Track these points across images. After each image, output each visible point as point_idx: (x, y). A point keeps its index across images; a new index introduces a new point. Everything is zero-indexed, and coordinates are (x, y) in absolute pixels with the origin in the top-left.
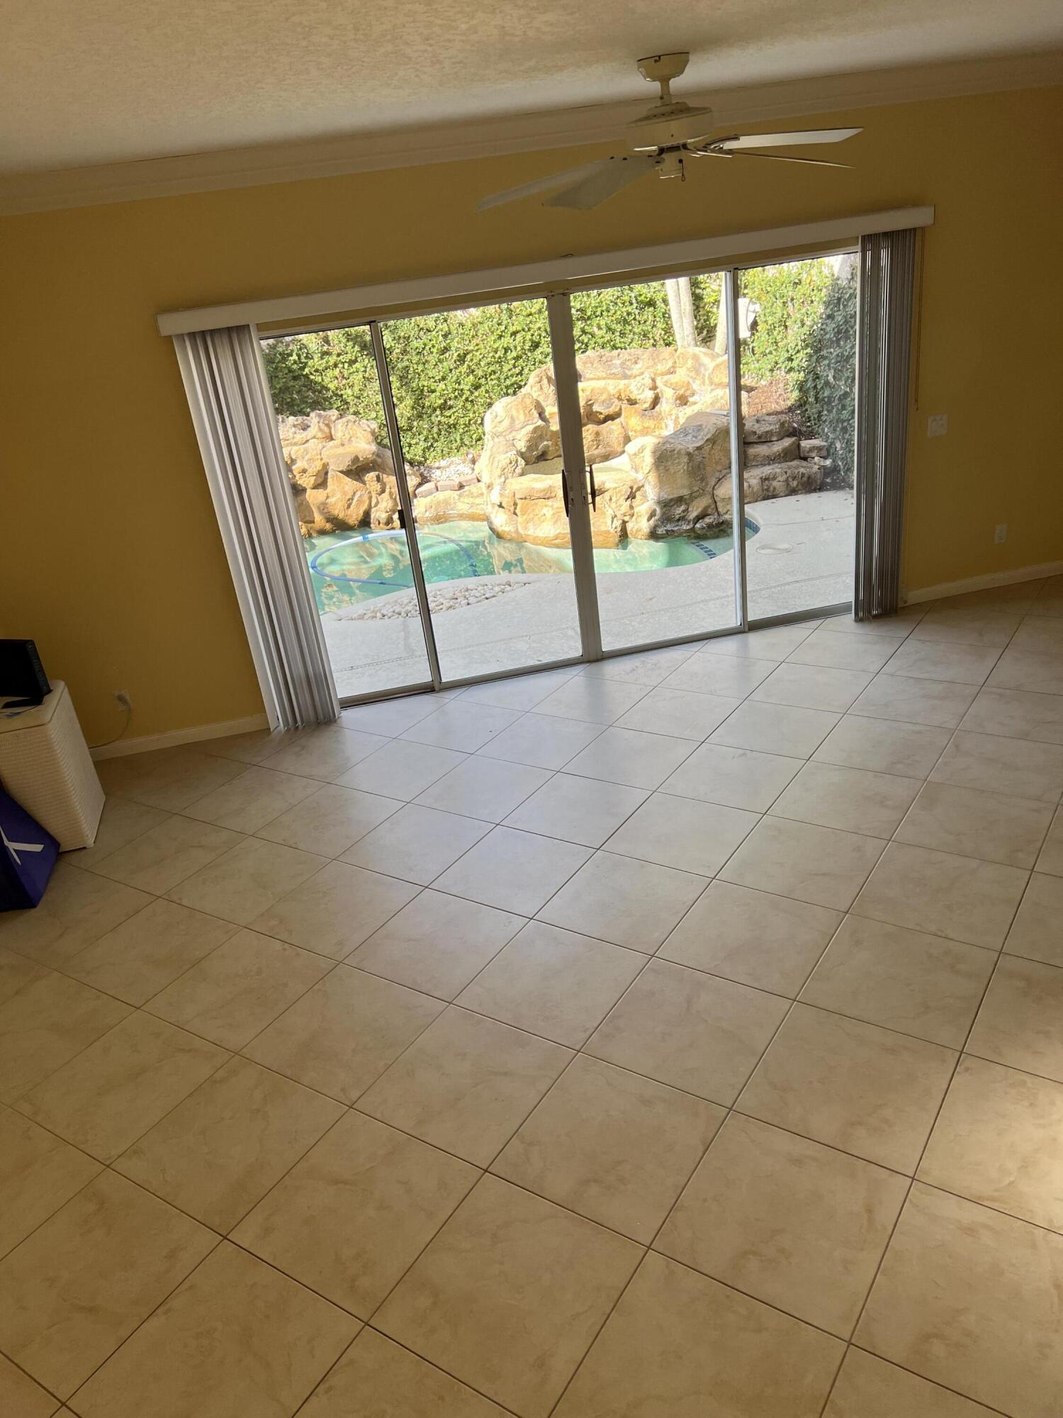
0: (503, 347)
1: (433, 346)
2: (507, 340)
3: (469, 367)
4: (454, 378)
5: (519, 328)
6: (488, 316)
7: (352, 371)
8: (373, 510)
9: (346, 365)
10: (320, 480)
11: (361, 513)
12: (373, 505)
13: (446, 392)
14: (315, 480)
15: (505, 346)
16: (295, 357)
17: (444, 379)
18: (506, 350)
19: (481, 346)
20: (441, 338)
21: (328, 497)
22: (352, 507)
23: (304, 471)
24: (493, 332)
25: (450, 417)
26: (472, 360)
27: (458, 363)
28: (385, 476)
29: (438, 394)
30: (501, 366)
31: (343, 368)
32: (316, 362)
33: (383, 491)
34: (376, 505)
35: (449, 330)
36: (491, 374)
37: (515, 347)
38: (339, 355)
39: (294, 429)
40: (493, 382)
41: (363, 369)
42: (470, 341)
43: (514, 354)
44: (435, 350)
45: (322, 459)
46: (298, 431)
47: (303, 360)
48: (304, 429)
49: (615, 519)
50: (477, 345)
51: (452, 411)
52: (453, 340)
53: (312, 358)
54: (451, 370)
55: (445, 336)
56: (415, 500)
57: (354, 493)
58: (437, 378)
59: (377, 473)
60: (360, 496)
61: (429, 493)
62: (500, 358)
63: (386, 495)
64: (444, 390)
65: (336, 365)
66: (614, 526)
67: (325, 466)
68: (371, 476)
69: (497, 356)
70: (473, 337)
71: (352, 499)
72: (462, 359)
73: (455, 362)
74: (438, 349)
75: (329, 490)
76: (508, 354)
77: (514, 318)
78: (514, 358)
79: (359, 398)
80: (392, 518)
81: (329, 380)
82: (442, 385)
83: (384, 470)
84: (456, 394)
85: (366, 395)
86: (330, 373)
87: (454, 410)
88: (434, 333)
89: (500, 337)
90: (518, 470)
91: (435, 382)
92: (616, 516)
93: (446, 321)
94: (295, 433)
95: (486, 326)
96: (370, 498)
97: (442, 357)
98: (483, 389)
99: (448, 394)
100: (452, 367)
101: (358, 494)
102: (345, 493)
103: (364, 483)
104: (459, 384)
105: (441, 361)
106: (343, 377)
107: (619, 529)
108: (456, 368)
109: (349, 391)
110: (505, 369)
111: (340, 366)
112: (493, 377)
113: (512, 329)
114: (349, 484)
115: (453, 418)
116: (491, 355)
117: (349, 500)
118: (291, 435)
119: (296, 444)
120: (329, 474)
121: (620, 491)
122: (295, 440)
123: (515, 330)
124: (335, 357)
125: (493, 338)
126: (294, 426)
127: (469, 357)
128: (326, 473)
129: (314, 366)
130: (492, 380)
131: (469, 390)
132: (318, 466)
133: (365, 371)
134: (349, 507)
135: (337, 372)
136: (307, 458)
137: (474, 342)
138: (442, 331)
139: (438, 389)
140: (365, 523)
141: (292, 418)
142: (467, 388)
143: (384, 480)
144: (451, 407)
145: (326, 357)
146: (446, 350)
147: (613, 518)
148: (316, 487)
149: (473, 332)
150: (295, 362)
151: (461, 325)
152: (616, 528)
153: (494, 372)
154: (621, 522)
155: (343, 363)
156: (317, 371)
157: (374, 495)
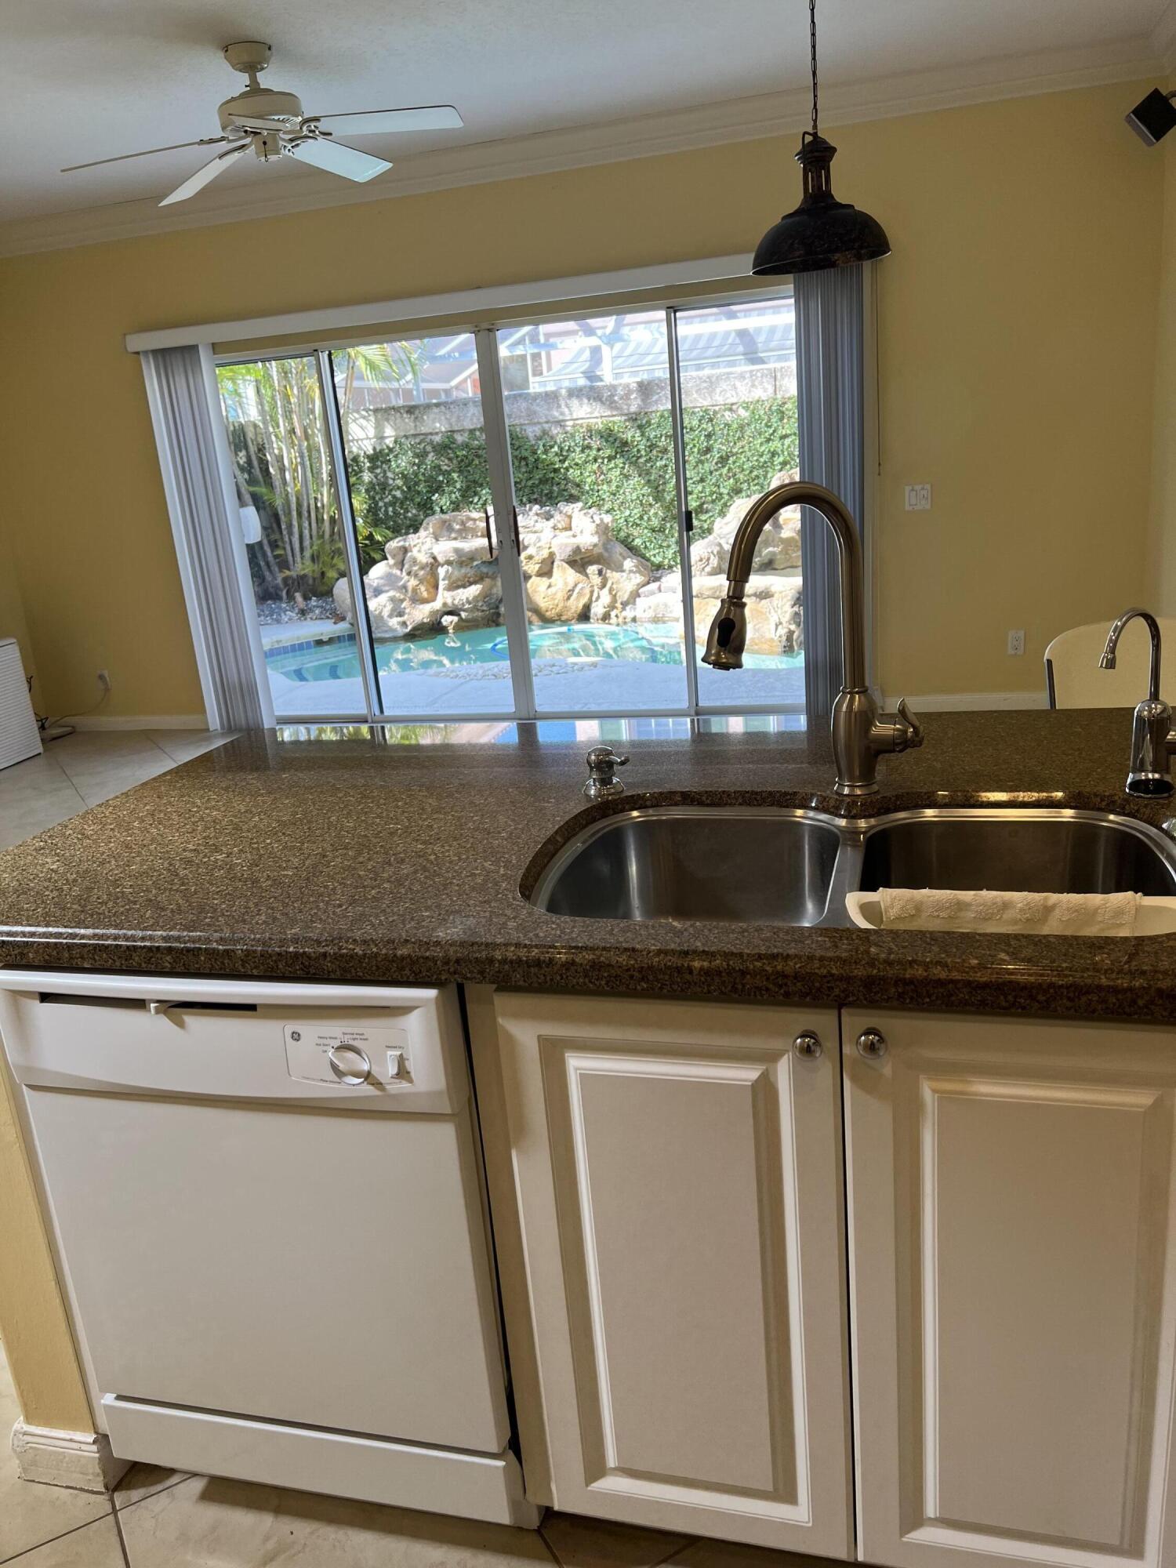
0: (769, 451)
1: (694, 446)
2: (775, 445)
3: (730, 469)
4: (713, 481)
5: (788, 432)
6: (757, 417)
7: (610, 466)
8: (594, 605)
9: (606, 460)
10: (545, 569)
11: (581, 606)
12: (594, 599)
13: (703, 495)
14: (540, 568)
15: (772, 450)
16: (556, 449)
17: (702, 480)
18: (774, 454)
19: (746, 449)
20: (702, 438)
21: (550, 586)
22: (572, 598)
23: (530, 557)
24: (760, 434)
25: (705, 521)
26: (734, 463)
27: (720, 465)
28: (608, 571)
29: (695, 496)
30: (767, 472)
31: (603, 463)
32: (578, 457)
33: (603, 586)
34: (597, 600)
35: (714, 430)
36: (753, 480)
37: (783, 451)
38: (599, 450)
39: (536, 517)
40: (754, 488)
41: (621, 465)
42: (735, 443)
43: (781, 459)
44: (696, 450)
45: (550, 548)
46: (540, 520)
47: (565, 453)
48: (548, 519)
49: (780, 627)
50: (743, 447)
51: (708, 515)
52: (716, 440)
53: (574, 451)
54: (711, 473)
55: (709, 436)
56: (637, 599)
57: (576, 585)
58: (695, 479)
59: (600, 567)
60: (582, 589)
61: (652, 593)
62: (765, 462)
63: (606, 590)
64: (701, 492)
65: (595, 460)
66: (778, 635)
67: (552, 555)
68: (592, 569)
69: (762, 460)
70: (739, 438)
71: (573, 590)
72: (723, 460)
73: (716, 464)
74: (699, 450)
75: (553, 580)
76: (775, 459)
77: (785, 421)
78: (780, 463)
79: (614, 495)
80: (610, 615)
81: (588, 474)
82: (700, 488)
83: (609, 564)
84: (714, 497)
85: (621, 492)
86: (589, 467)
87: (711, 514)
88: (697, 432)
89: (768, 440)
90: (708, 569)
91: (694, 483)
92: (781, 623)
93: (711, 420)
94: (537, 521)
95: (753, 426)
96: (592, 592)
97: (703, 458)
98: (744, 494)
99: (705, 497)
100: (712, 469)
101: (580, 586)
102: (566, 584)
103: (587, 575)
104: (719, 487)
105: (702, 462)
106: (602, 473)
107: (784, 638)
108: (716, 470)
109: (605, 487)
110: (769, 475)
111: (600, 461)
112: (756, 481)
113: (781, 432)
114: (572, 576)
115: (708, 522)
116: (755, 458)
117: (569, 591)
118: (532, 523)
119: (535, 532)
120: (555, 564)
121: (786, 596)
122: (534, 529)
123: (784, 433)
124: (595, 452)
125: (759, 441)
126: (537, 514)
127: (731, 460)
128: (553, 563)
129: (574, 460)
130: (755, 485)
131: (728, 494)
132: (545, 553)
133: (623, 468)
134: (569, 598)
135: (595, 467)
136: (538, 545)
137: (739, 444)
138: (705, 430)
139: (696, 491)
140: (584, 616)
141: (536, 507)
142: (726, 491)
143: (608, 575)
144: (707, 512)
145: (587, 451)
146: (708, 450)
147: (777, 626)
148: (540, 574)
149: (738, 434)
150: (557, 454)
151: (727, 425)
152: (780, 637)
153: (757, 477)
154: (787, 630)
155: (603, 458)
156: (577, 464)
157: (596, 590)
